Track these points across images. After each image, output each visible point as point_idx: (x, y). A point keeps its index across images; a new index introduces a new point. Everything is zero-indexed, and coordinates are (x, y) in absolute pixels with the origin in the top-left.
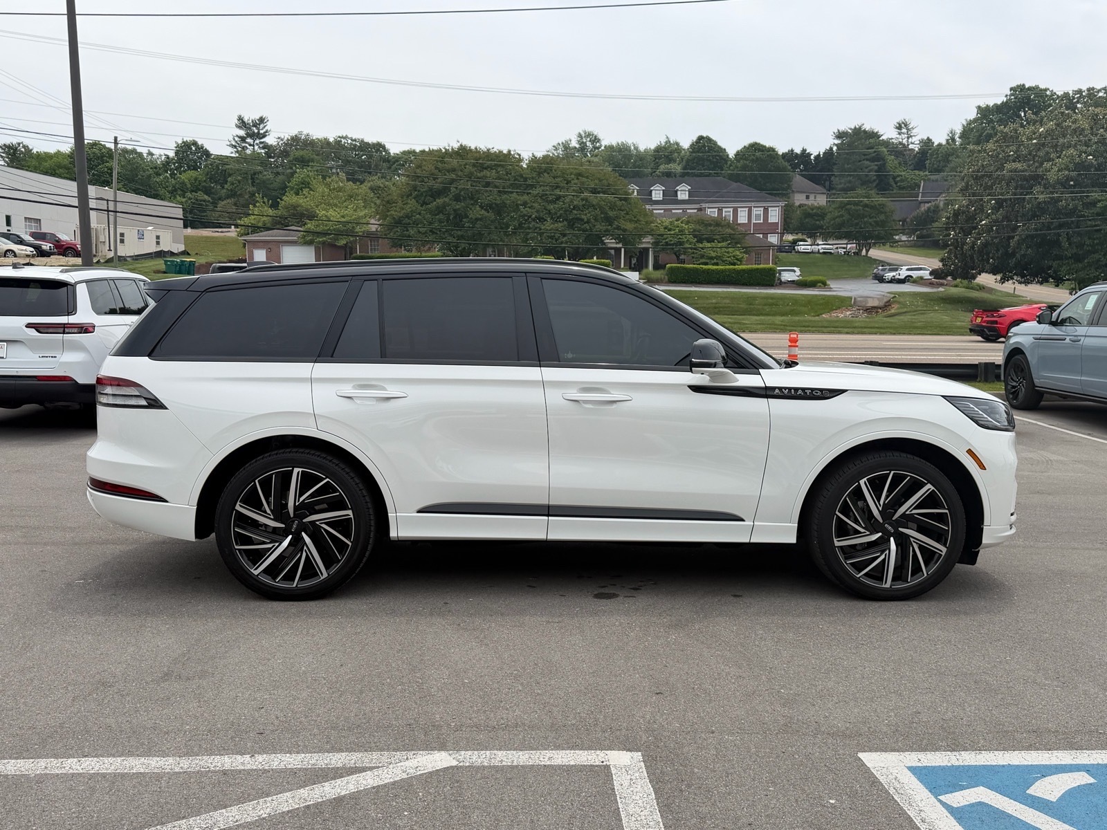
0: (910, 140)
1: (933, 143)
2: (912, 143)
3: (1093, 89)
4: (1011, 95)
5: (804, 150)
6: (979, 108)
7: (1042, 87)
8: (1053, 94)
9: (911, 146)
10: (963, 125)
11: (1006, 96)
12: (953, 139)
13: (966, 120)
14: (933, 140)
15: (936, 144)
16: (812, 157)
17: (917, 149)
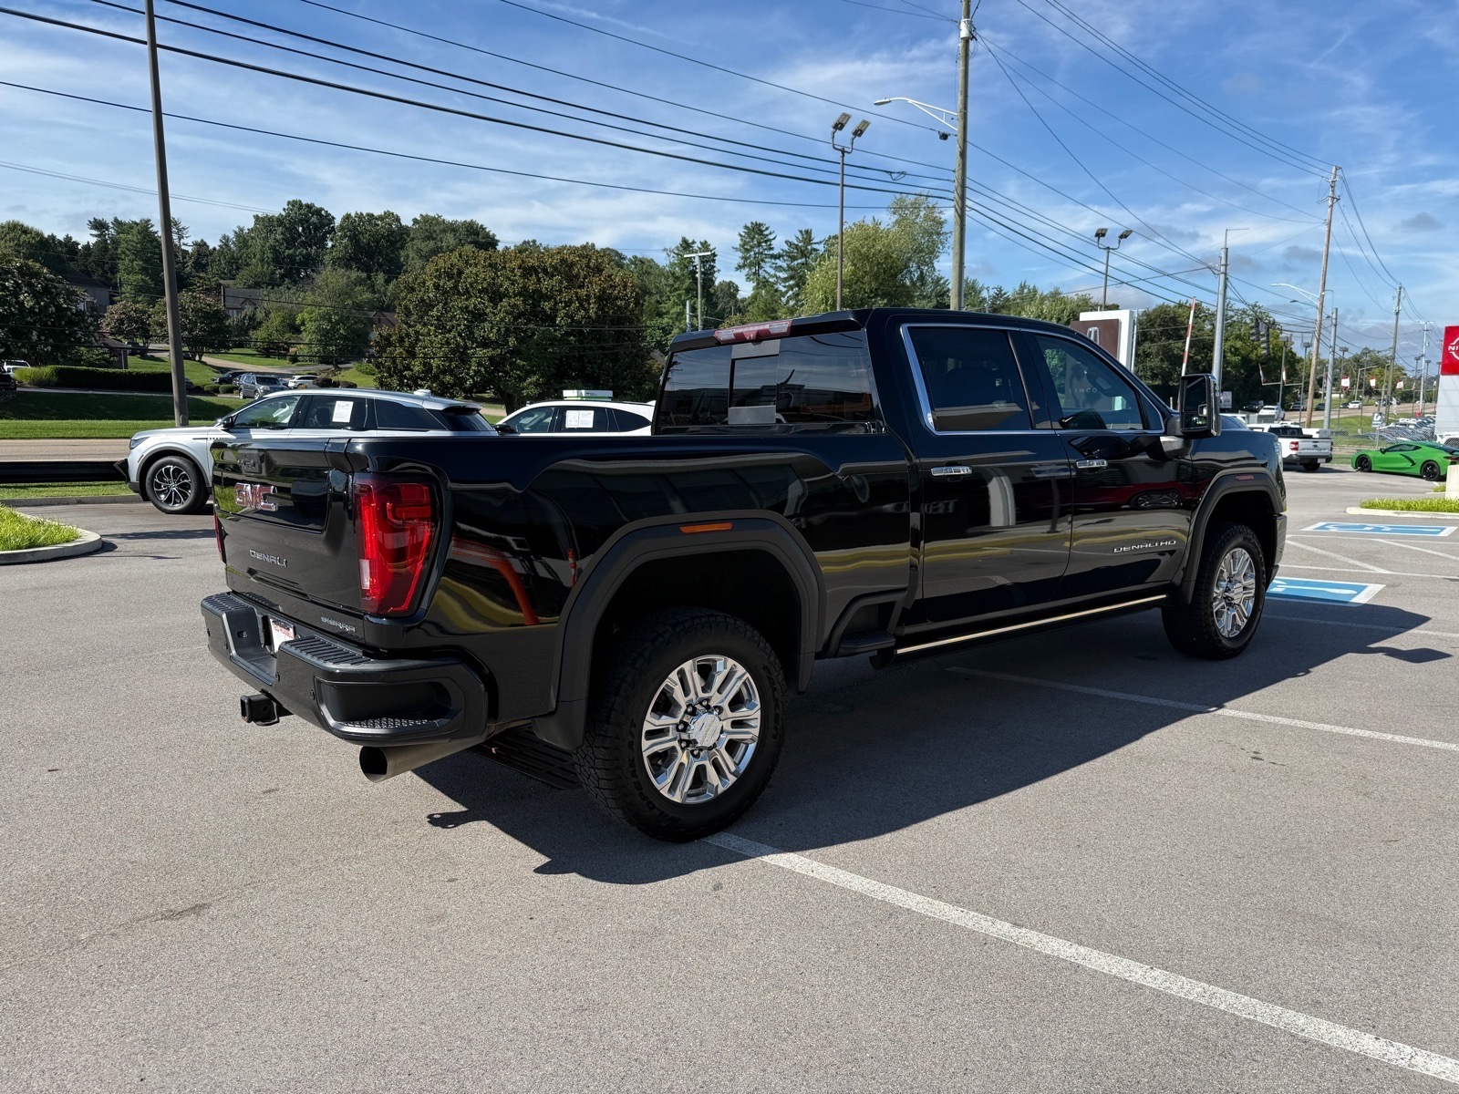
0: (182, 241)
1: (208, 247)
2: (184, 244)
3: (373, 215)
4: (291, 210)
5: (68, 239)
6: (257, 217)
7: (318, 205)
8: (328, 215)
9: (183, 247)
10: (236, 232)
11: (284, 210)
12: (226, 245)
13: (238, 227)
14: (208, 244)
15: (211, 248)
16: (80, 247)
17: (190, 249)
